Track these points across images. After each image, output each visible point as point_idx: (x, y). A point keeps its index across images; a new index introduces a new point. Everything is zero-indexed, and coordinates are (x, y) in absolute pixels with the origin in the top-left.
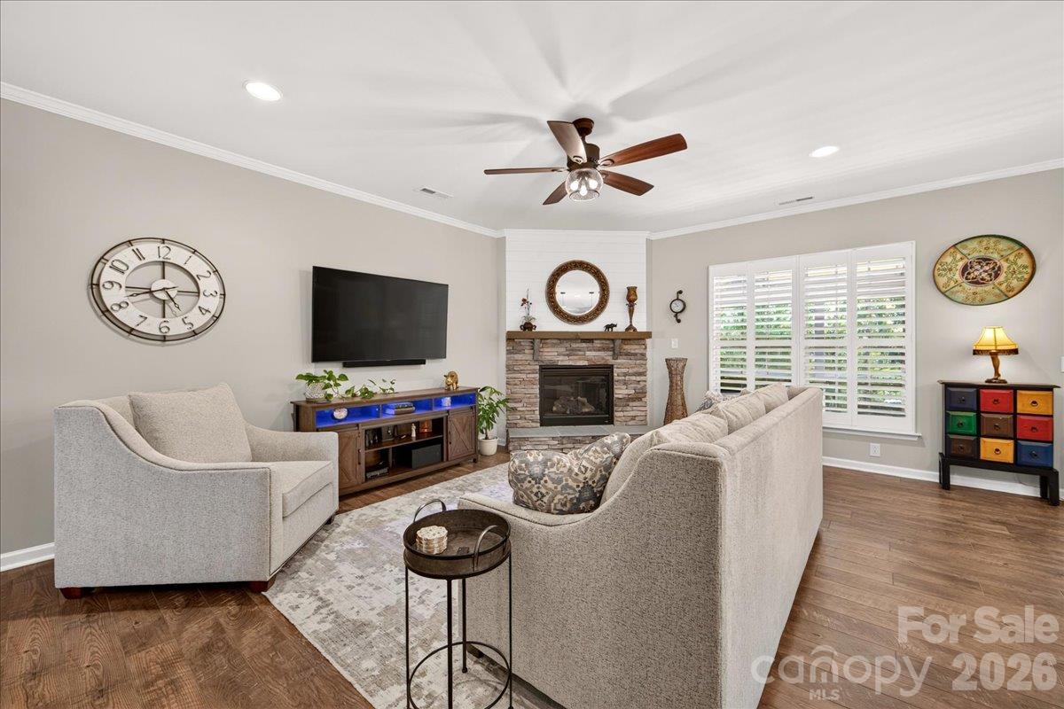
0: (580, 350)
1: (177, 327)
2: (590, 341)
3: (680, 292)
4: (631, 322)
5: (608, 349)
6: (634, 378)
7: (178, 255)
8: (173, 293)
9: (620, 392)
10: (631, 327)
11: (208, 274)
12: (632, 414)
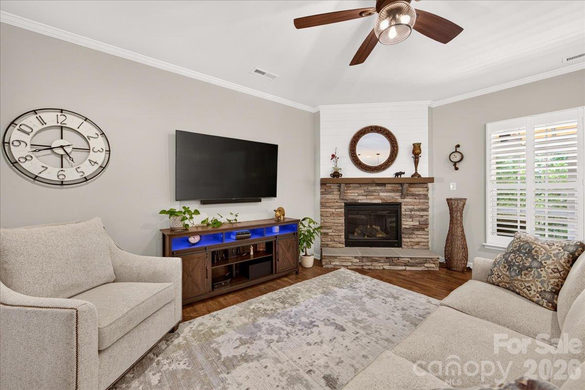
0: (375, 192)
1: (71, 174)
2: (384, 185)
3: (458, 146)
4: (416, 170)
5: (397, 191)
6: (418, 213)
7: (72, 122)
8: (68, 150)
9: (406, 223)
10: (416, 174)
11: (96, 136)
12: (417, 240)
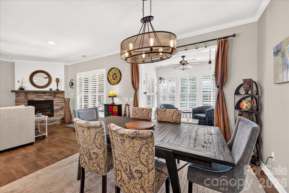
0: (41, 96)
2: (45, 93)
4: (57, 88)
5: (51, 96)
6: (60, 104)
9: (55, 108)
10: (57, 90)
12: (59, 114)
